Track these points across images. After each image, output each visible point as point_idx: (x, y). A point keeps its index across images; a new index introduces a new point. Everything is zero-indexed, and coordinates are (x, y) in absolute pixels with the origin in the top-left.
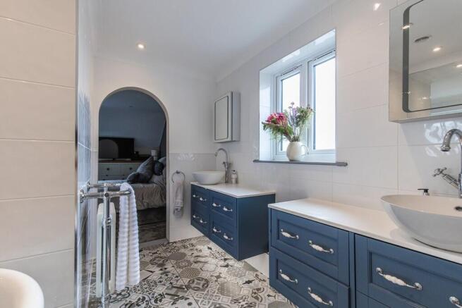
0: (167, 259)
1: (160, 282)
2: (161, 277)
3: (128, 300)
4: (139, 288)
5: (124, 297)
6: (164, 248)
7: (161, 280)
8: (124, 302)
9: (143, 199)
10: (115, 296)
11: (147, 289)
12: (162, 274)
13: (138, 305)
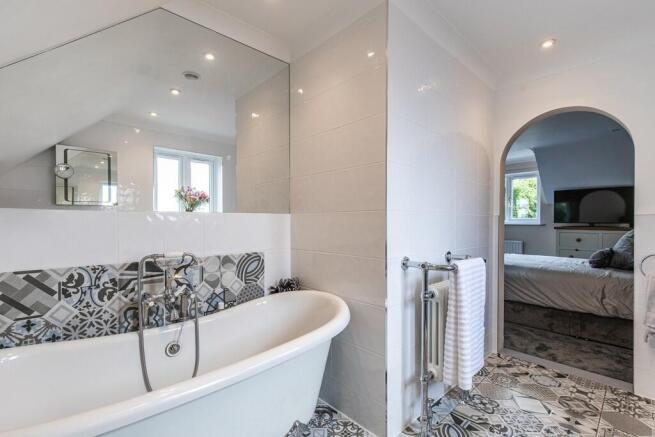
0: (596, 413)
1: (548, 431)
2: (555, 428)
3: (487, 416)
4: (511, 415)
5: (485, 410)
6: (609, 395)
7: (552, 430)
8: (480, 414)
9: (603, 297)
10: (478, 401)
11: (519, 425)
12: (562, 424)
13: (491, 430)
